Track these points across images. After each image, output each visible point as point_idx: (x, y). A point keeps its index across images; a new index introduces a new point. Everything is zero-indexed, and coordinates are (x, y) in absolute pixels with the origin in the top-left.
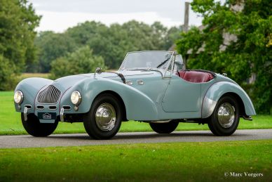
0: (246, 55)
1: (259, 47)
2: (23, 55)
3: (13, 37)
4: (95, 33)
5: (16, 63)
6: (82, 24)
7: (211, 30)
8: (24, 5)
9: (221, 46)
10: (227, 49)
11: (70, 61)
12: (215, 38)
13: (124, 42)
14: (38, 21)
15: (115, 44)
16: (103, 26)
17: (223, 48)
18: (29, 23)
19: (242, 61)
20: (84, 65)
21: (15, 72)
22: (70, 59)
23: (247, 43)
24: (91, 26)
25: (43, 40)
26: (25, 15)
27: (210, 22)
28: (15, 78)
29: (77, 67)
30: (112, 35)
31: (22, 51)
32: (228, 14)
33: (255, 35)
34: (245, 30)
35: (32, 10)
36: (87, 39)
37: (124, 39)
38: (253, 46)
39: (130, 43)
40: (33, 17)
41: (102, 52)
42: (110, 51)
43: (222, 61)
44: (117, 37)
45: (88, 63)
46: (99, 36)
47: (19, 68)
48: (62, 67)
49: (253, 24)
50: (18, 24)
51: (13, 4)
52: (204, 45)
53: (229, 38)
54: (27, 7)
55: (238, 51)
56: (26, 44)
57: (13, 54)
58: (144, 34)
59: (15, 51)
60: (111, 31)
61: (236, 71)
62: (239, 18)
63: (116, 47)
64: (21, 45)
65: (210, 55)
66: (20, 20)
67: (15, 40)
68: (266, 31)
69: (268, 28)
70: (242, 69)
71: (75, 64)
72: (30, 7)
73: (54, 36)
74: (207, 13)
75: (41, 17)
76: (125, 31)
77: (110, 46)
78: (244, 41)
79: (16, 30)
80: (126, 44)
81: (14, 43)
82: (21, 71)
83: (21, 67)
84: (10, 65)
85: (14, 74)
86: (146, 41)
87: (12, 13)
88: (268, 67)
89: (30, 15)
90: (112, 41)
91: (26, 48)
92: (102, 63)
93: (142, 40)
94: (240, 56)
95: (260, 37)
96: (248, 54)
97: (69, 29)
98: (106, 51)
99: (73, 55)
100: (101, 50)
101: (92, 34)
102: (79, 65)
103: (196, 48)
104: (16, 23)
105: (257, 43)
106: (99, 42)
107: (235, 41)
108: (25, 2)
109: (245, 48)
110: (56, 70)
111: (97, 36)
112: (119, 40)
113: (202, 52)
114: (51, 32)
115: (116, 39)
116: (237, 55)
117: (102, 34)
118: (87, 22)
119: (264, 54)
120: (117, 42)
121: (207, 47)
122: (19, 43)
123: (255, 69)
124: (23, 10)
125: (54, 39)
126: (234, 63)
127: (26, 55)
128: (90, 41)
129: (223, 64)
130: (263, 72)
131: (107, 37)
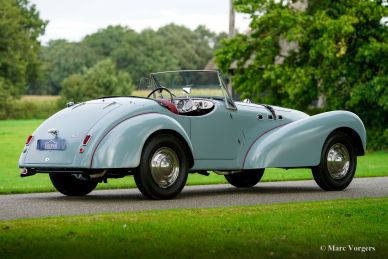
0: (311, 70)
1: (328, 58)
2: (23, 72)
3: (9, 48)
4: (120, 42)
5: (14, 82)
6: (104, 30)
7: (262, 35)
8: (24, 6)
9: (277, 57)
10: (285, 62)
11: (86, 79)
12: (268, 47)
13: (159, 52)
14: (42, 27)
15: (148, 56)
16: (131, 32)
17: (279, 60)
18: (32, 30)
19: (304, 78)
20: (104, 85)
21: (13, 94)
22: (86, 76)
23: (312, 53)
24: (116, 33)
25: (53, 51)
26: (25, 20)
27: (260, 25)
28: (12, 102)
29: (96, 87)
30: (144, 45)
31: (21, 66)
32: (285, 13)
33: (322, 42)
34: (308, 36)
35: (35, 13)
36: (112, 49)
37: (160, 48)
38: (320, 57)
39: (168, 53)
40: (37, 23)
41: (131, 66)
42: (141, 65)
43: (278, 77)
44: (150, 47)
45: (110, 82)
46: (128, 45)
47: (17, 89)
48: (76, 88)
49: (319, 27)
50: (16, 32)
51: (10, 5)
52: (253, 56)
53: (288, 46)
54: (29, 9)
55: (300, 65)
56: (27, 57)
57: (10, 70)
58: (185, 42)
59: (12, 67)
60: (142, 38)
61: (296, 91)
62: (300, 19)
63: (149, 59)
64: (20, 59)
65: (262, 70)
66: (18, 26)
67: (12, 53)
68: (336, 36)
69: (340, 32)
70: (305, 88)
71: (92, 83)
72: (33, 9)
73: (67, 46)
74: (257, 13)
75: (48, 22)
76: (161, 39)
77: (142, 58)
78: (308, 51)
79: (14, 39)
80: (162, 55)
81: (11, 57)
82: (21, 94)
83: (21, 88)
84: (6, 86)
85: (11, 98)
86: (187, 51)
87: (8, 17)
88: (341, 85)
89: (32, 20)
90: (143, 52)
91: (27, 63)
92: (128, 82)
93: (183, 50)
94: (303, 71)
95: (329, 44)
96: (313, 68)
97: (88, 36)
98: (136, 65)
99: (90, 71)
100: (129, 63)
101: (116, 44)
102: (99, 85)
103: (242, 60)
104: (13, 31)
105: (325, 54)
106: (127, 53)
107: (297, 51)
108: (26, 3)
109: (310, 61)
110: (68, 92)
111: (124, 46)
112: (152, 50)
113: (250, 67)
114: (64, 41)
115: (149, 50)
116: (298, 69)
117: (130, 43)
118: (110, 27)
119: (335, 68)
120: (149, 53)
121: (258, 59)
122: (18, 56)
123: (323, 89)
124: (23, 12)
125: (67, 50)
126: (294, 80)
127: (27, 71)
128: (115, 53)
129: (279, 81)
130: (334, 92)
131: (136, 47)
